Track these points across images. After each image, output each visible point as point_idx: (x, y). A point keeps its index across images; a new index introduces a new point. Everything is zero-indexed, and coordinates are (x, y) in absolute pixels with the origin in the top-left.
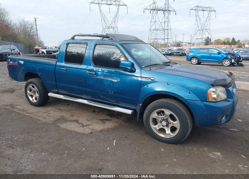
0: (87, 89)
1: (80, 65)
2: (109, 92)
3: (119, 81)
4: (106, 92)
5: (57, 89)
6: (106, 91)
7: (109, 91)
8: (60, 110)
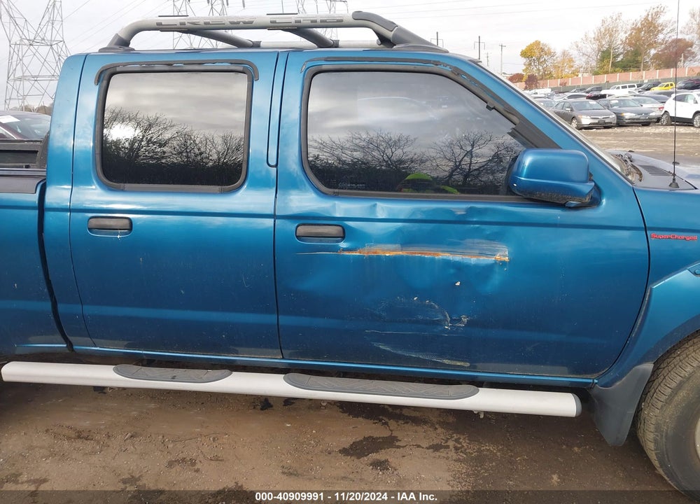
0: (285, 320)
1: (223, 193)
2: (438, 323)
3: (506, 259)
4: (418, 322)
5: (59, 337)
6: (420, 317)
7: (440, 317)
8: (81, 436)
